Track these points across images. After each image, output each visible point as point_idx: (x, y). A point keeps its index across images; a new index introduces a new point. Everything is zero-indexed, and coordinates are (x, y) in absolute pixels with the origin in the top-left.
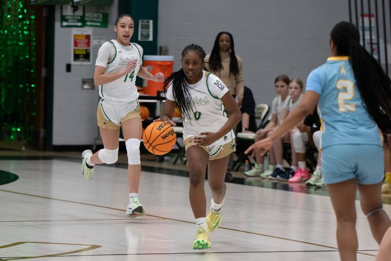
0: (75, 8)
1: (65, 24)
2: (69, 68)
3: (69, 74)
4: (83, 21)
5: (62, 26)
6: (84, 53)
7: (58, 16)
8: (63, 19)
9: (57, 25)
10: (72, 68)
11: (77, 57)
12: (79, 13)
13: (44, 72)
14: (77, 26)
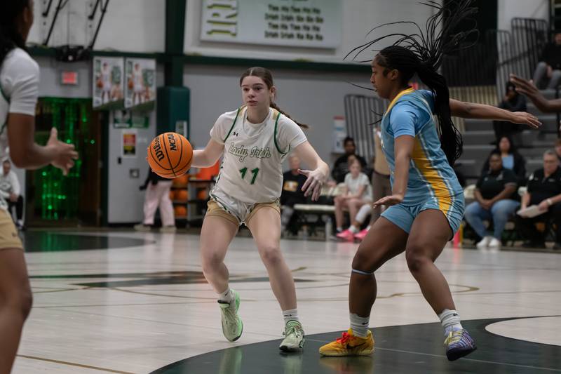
0: (124, 113)
1: (117, 125)
2: (120, 161)
3: (120, 166)
4: (130, 123)
5: (114, 127)
6: (131, 149)
7: (111, 119)
8: (116, 121)
9: (111, 126)
10: (123, 161)
11: (126, 152)
12: (127, 117)
13: (100, 164)
14: (125, 128)
